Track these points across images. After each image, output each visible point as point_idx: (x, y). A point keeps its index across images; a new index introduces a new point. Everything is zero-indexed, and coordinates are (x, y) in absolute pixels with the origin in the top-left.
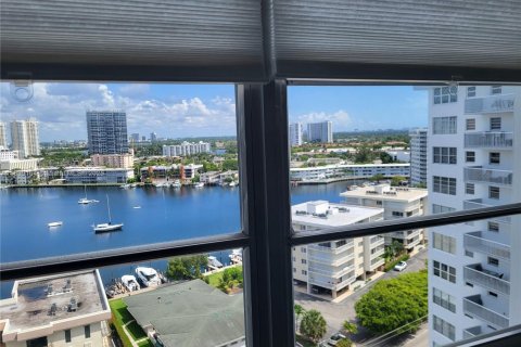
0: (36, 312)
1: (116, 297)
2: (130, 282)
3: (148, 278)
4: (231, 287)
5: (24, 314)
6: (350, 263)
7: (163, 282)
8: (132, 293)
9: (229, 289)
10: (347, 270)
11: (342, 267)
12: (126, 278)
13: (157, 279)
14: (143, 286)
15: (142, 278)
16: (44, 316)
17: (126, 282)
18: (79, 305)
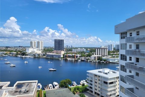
0: (16, 92)
2: (51, 86)
3: (56, 85)
4: (76, 92)
5: (14, 92)
7: (59, 87)
8: (51, 89)
9: (76, 93)
10: (113, 92)
14: (54, 87)
15: (54, 85)
16: (18, 93)
17: (50, 86)
18: (27, 91)
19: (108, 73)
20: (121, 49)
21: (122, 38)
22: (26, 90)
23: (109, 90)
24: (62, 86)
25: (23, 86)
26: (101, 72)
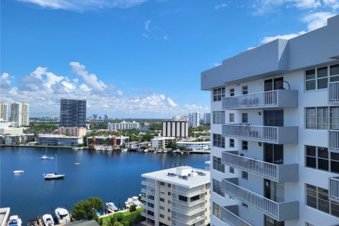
2: (48, 219)
3: (62, 217)
6: (202, 214)
7: (71, 221)
10: (199, 218)
11: (195, 216)
12: (46, 217)
13: (68, 218)
14: (56, 222)
15: (58, 216)
17: (45, 220)
19: (189, 175)
20: (214, 123)
21: (215, 100)
23: (190, 213)
24: (77, 217)
26: (173, 175)
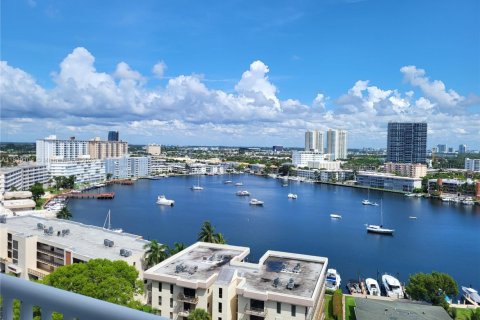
0: (266, 280)
1: (354, 295)
2: (373, 286)
3: (392, 288)
5: (259, 279)
7: (405, 297)
12: (370, 281)
13: (400, 292)
14: (384, 293)
15: (386, 286)
16: (269, 285)
17: (369, 286)
18: (296, 286)
22: (291, 281)
24: (415, 294)
25: (284, 267)
